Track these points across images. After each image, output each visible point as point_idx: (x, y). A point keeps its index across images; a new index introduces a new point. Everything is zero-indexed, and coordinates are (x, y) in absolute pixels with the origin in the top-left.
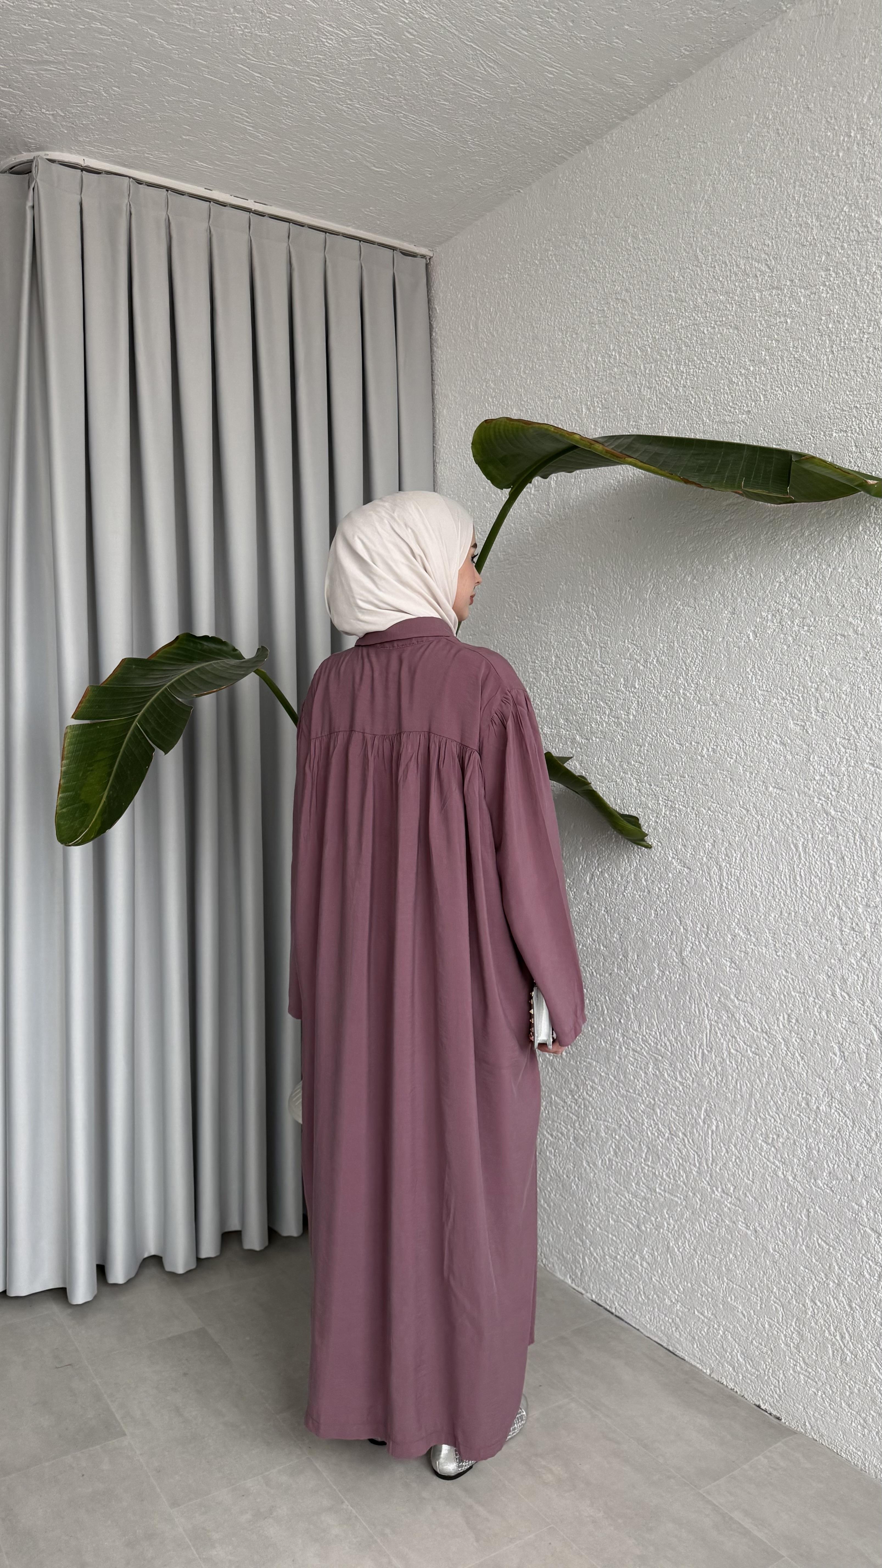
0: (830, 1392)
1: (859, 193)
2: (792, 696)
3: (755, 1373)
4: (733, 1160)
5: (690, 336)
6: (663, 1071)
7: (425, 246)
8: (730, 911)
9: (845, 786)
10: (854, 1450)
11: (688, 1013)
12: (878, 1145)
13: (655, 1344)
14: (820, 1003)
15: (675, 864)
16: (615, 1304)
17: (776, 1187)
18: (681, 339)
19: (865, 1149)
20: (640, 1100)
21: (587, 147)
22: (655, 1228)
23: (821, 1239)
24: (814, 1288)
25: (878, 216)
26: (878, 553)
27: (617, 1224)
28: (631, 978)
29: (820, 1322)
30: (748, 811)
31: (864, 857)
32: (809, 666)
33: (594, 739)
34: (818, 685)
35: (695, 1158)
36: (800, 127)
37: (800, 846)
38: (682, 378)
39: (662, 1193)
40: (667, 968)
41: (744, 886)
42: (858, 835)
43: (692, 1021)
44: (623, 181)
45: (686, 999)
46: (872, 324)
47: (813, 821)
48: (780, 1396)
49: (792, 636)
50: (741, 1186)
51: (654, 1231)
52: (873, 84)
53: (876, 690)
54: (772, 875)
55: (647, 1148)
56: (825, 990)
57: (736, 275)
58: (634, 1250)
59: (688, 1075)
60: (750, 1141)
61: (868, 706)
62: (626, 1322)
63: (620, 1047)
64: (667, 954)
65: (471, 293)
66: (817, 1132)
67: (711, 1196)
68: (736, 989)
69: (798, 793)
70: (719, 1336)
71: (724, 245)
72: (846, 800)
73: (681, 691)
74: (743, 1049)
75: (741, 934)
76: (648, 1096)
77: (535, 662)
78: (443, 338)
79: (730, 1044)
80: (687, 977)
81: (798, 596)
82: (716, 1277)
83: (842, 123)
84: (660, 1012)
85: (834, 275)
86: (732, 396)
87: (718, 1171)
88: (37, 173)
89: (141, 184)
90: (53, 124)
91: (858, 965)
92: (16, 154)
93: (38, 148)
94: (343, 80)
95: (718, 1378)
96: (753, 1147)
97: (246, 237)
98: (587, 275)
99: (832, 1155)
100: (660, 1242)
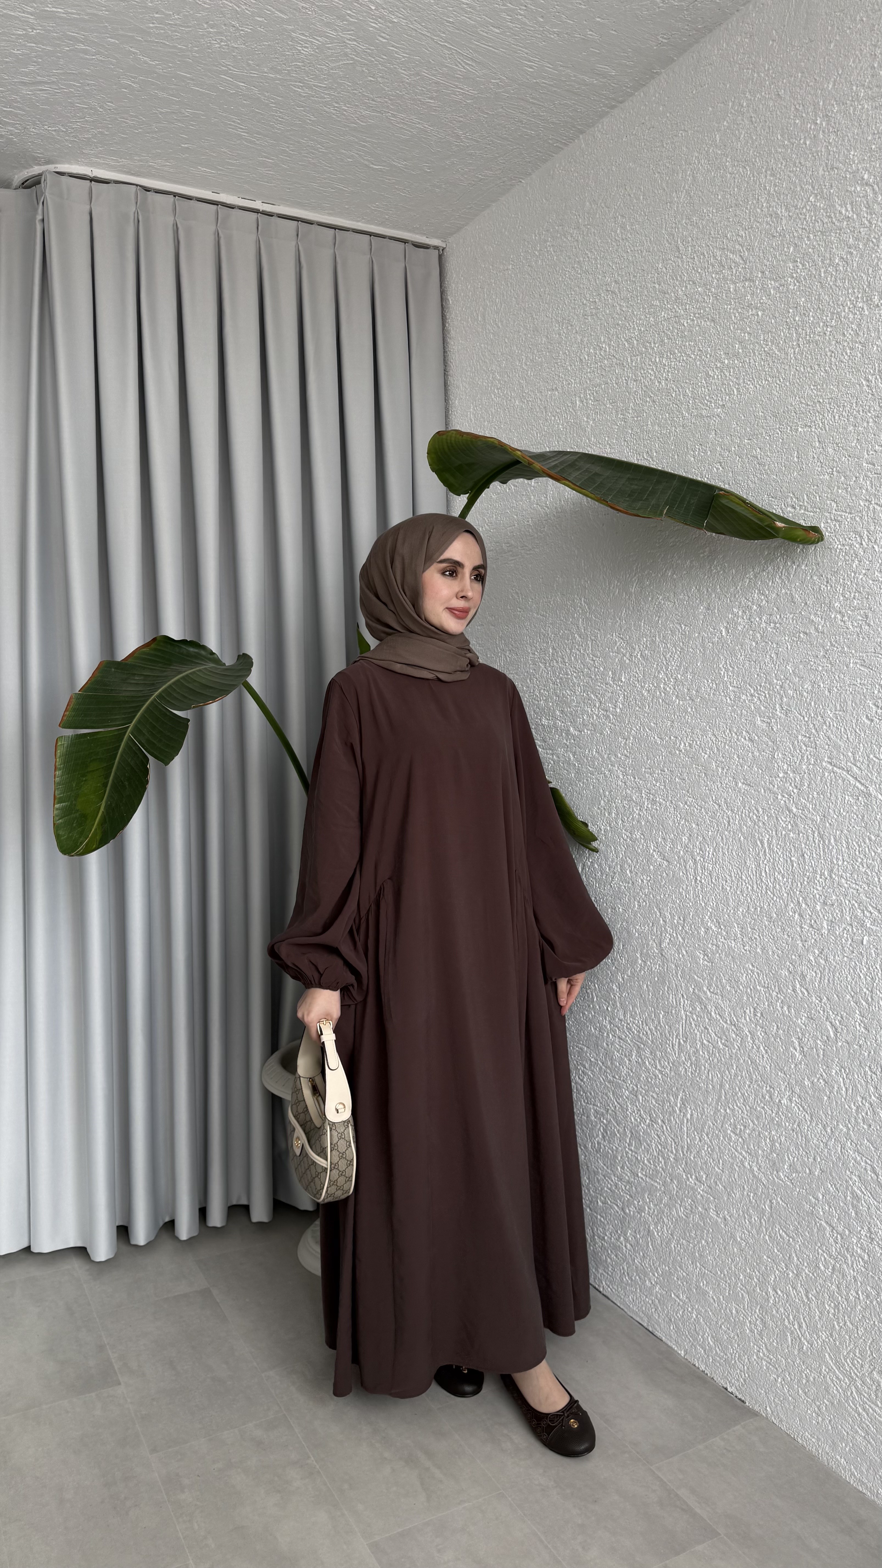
0: (789, 1379)
1: (824, 182)
2: (759, 692)
3: (723, 1357)
4: (706, 1149)
5: (671, 328)
6: (645, 1058)
7: (437, 238)
8: (703, 904)
9: (806, 784)
10: (809, 1436)
11: (666, 1003)
12: (833, 1140)
13: (636, 1323)
14: (782, 998)
15: (656, 856)
16: (602, 1283)
17: (743, 1177)
18: (664, 332)
19: (822, 1144)
20: (625, 1087)
21: (581, 136)
22: (637, 1212)
23: (783, 1231)
24: (776, 1277)
25: (841, 206)
26: (838, 551)
27: (605, 1206)
28: (617, 967)
29: (781, 1311)
30: (720, 806)
31: (822, 855)
32: (775, 663)
33: (586, 731)
34: (783, 683)
35: (672, 1145)
36: (771, 114)
37: (765, 842)
38: (664, 371)
39: (644, 1178)
40: (648, 959)
41: (716, 880)
43: (670, 1011)
44: (613, 171)
45: (664, 989)
46: (835, 317)
47: (777, 818)
48: (745, 1380)
49: (760, 633)
50: (712, 1175)
51: (636, 1214)
52: (837, 70)
53: (834, 688)
54: (741, 871)
55: (630, 1133)
56: (786, 985)
57: (713, 266)
58: (619, 1232)
59: (666, 1063)
60: (720, 1131)
61: (827, 705)
62: (612, 1301)
63: (608, 1034)
64: (648, 944)
65: (480, 284)
66: (779, 1125)
67: (686, 1182)
68: (708, 982)
69: (764, 789)
70: (693, 1319)
71: (701, 236)
72: (806, 798)
73: (662, 686)
74: (714, 1040)
75: (713, 927)
76: (631, 1082)
78: (455, 329)
79: (703, 1035)
80: (666, 968)
81: (765, 592)
82: (690, 1262)
83: (810, 110)
84: (642, 1001)
85: (801, 267)
86: (708, 390)
87: (692, 1158)
88: (45, 187)
89: (149, 191)
90: (57, 139)
91: (815, 962)
92: (27, 168)
93: (49, 162)
94: (325, 84)
95: (691, 1359)
96: (723, 1137)
97: (253, 237)
98: (581, 266)
99: (792, 1148)
100: (641, 1225)
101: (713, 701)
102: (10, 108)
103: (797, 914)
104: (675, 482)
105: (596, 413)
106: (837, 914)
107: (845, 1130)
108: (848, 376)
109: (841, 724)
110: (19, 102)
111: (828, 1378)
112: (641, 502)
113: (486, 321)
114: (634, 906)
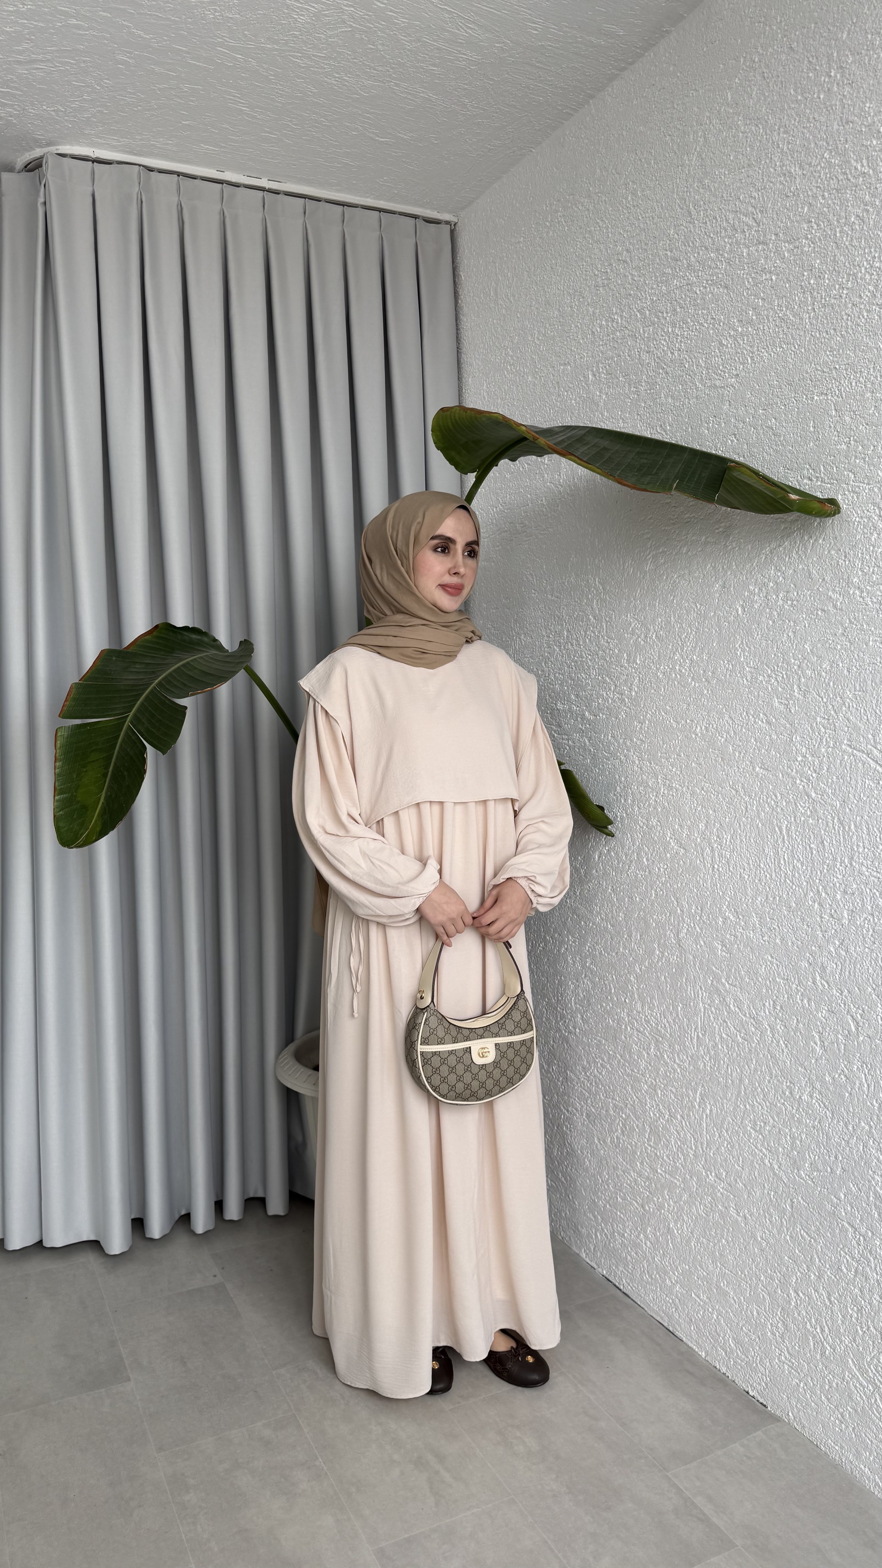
0: (811, 1384)
1: (839, 137)
2: (777, 673)
3: (744, 1360)
4: (725, 1145)
5: (684, 296)
6: (663, 1052)
7: (449, 212)
8: (721, 893)
9: (825, 768)
10: (832, 1444)
11: (685, 995)
12: (855, 1138)
13: (657, 1322)
14: (802, 990)
15: (672, 844)
16: (623, 1281)
17: (763, 1175)
18: (676, 301)
19: (843, 1142)
20: (643, 1081)
21: (591, 101)
22: (657, 1209)
23: (804, 1230)
24: (797, 1279)
25: (856, 161)
26: (856, 523)
27: (625, 1203)
29: (803, 1314)
30: (737, 791)
31: (842, 841)
32: (792, 642)
33: (601, 715)
34: (800, 663)
35: (691, 1141)
36: (784, 68)
37: (784, 828)
38: (677, 341)
39: (663, 1174)
40: (666, 950)
41: (734, 868)
42: (836, 819)
43: (688, 1003)
44: (623, 135)
45: (682, 981)
46: (851, 279)
48: (766, 1384)
49: (777, 611)
50: (732, 1172)
51: (656, 1211)
52: (852, 18)
53: (854, 667)
54: (759, 858)
55: (649, 1129)
56: (806, 977)
57: (726, 230)
58: (639, 1229)
59: (685, 1057)
60: (740, 1127)
62: (632, 1300)
63: (626, 1027)
64: (666, 934)
65: (491, 258)
66: (799, 1121)
67: (706, 1180)
68: (726, 973)
69: (782, 774)
70: (713, 1320)
71: (714, 199)
72: (825, 782)
73: (677, 668)
74: (733, 1033)
75: (731, 917)
76: (650, 1076)
77: (549, 637)
78: (468, 305)
79: (721, 1028)
81: (782, 568)
82: (710, 1261)
83: (823, 62)
84: (660, 993)
85: (815, 227)
86: (722, 359)
88: (47, 169)
89: (152, 171)
90: (57, 119)
91: (836, 953)
92: (28, 151)
93: (49, 144)
94: (324, 54)
95: (712, 1361)
96: (743, 1133)
97: (260, 215)
98: (592, 236)
99: (813, 1146)
100: (661, 1222)
101: (730, 683)
102: (7, 88)
103: (816, 904)
104: (686, 456)
105: (609, 387)
106: (858, 903)
107: (867, 1127)
108: (865, 340)
109: (861, 705)
110: (15, 82)
111: (851, 1384)
112: (650, 476)
113: (499, 296)
114: (651, 895)
